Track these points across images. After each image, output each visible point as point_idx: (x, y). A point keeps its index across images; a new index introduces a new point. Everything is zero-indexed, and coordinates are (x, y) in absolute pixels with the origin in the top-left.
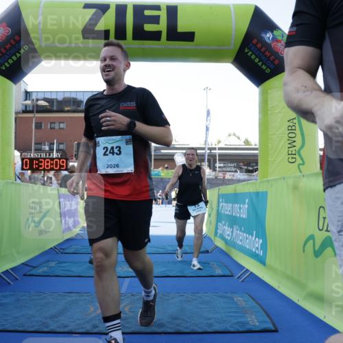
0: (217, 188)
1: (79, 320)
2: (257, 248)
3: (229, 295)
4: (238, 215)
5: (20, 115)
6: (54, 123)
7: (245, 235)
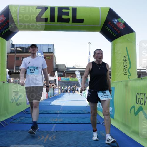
5: (9, 54)
6: (24, 57)
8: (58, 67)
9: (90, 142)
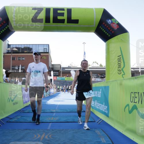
2: (105, 110)
3: (93, 130)
4: (97, 96)
6: (20, 58)
7: (100, 104)
8: (54, 67)
9: (85, 140)
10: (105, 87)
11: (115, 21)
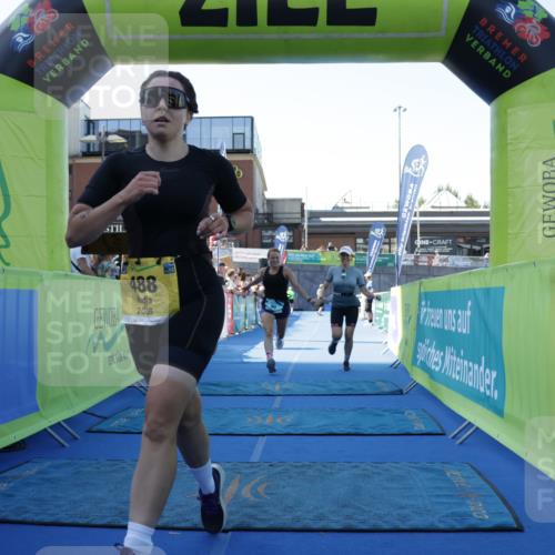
0: (418, 282)
1: (181, 506)
2: (489, 387)
3: (437, 466)
4: (453, 329)
5: (78, 161)
7: (466, 363)
8: (275, 211)
10: (487, 291)
11: (534, 11)
